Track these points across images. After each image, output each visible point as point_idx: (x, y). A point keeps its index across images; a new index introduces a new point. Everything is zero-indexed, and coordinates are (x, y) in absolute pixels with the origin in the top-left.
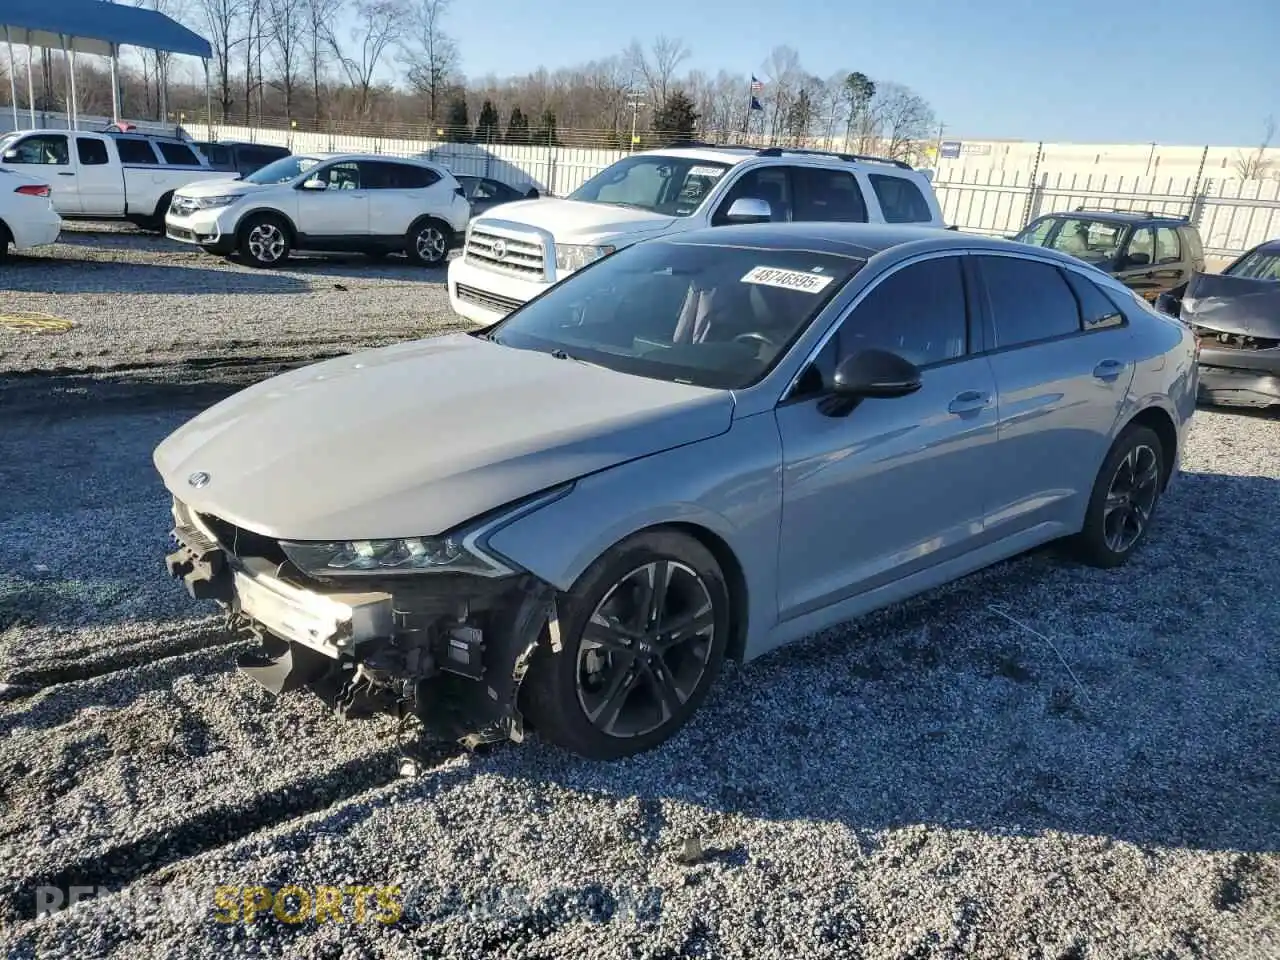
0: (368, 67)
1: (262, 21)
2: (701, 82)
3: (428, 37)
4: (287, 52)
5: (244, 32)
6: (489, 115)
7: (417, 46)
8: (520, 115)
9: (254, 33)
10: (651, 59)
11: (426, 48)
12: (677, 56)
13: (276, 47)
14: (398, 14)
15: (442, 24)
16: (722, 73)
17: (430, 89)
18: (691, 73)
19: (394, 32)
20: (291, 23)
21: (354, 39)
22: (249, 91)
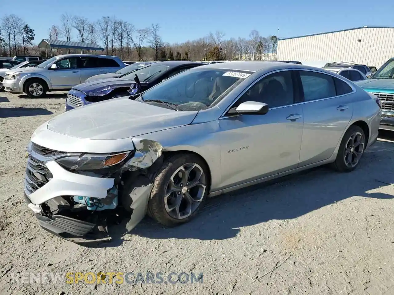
0: (140, 45)
1: (115, 36)
2: (234, 41)
3: (155, 37)
4: (121, 42)
5: (111, 39)
6: (171, 54)
7: (152, 39)
8: (178, 54)
9: (114, 39)
10: (215, 37)
11: (154, 39)
12: (222, 35)
13: (119, 41)
14: (147, 32)
15: (158, 33)
16: (239, 38)
17: (155, 49)
18: (231, 39)
19: (146, 36)
20: (122, 36)
21: (137, 38)
22: (112, 52)
